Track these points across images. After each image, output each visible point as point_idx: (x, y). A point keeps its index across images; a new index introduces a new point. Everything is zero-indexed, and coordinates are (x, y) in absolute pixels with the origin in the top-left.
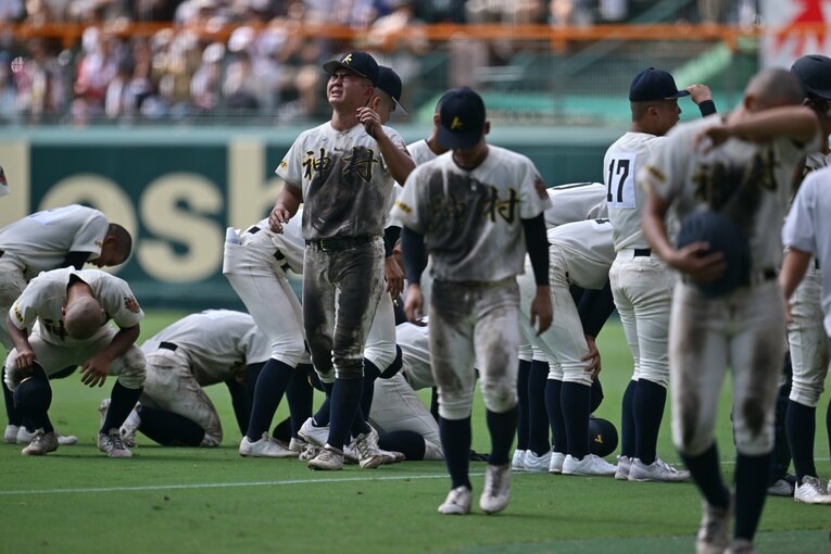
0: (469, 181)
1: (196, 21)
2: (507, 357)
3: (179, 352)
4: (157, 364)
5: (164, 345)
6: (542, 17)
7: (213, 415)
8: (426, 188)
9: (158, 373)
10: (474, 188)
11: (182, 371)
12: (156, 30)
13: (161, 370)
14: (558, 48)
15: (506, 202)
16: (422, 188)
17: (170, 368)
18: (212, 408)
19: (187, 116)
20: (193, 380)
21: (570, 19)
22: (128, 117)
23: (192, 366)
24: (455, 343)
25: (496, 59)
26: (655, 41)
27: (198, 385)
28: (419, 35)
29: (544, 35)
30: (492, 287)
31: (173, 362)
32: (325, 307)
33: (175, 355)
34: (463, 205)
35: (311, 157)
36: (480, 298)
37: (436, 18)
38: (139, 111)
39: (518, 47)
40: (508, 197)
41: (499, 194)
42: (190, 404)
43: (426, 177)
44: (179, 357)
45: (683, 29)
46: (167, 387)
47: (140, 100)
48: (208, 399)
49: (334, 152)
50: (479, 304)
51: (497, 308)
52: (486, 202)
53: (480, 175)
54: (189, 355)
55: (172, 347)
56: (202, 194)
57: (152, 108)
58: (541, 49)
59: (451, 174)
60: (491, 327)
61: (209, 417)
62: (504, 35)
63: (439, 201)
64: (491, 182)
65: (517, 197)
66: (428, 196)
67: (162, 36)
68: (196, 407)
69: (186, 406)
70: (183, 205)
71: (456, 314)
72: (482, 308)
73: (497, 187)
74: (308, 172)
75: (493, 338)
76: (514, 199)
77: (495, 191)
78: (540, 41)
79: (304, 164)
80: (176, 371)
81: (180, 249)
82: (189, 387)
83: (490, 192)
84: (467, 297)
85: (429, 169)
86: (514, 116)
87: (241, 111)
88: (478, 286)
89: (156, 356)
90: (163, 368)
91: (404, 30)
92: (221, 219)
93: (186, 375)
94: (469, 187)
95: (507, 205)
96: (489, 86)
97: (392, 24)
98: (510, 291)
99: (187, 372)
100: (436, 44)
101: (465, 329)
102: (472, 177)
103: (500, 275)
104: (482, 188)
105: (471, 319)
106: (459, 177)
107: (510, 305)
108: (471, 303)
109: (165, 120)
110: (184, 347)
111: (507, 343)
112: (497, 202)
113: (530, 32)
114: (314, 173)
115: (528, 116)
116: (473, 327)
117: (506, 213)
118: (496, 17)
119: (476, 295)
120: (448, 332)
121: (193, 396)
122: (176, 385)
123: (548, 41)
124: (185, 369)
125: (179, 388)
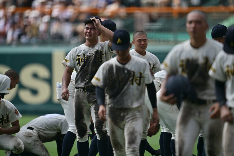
0: (124, 69)
1: (40, 6)
2: (136, 137)
3: (34, 131)
4: (26, 135)
5: (29, 128)
6: (169, 4)
7: (47, 154)
8: (107, 71)
9: (26, 138)
10: (126, 72)
11: (36, 138)
12: (25, 10)
13: (27, 138)
14: (175, 16)
15: (138, 77)
16: (105, 72)
17: (31, 137)
18: (47, 151)
19: (37, 42)
20: (40, 141)
21: (180, 5)
22: (15, 43)
23: (39, 136)
24: (118, 132)
25: (152, 20)
26: (211, 13)
27: (42, 143)
28: (123, 11)
29: (169, 11)
30: (132, 110)
31: (32, 134)
32: (84, 113)
33: (33, 132)
34: (122, 78)
35: (79, 57)
36: (127, 115)
37: (129, 5)
38: (19, 40)
39: (160, 16)
40: (139, 75)
41: (136, 74)
42: (38, 150)
43: (107, 67)
44: (34, 133)
45: (222, 8)
46: (30, 144)
47: (19, 37)
48: (45, 148)
49: (89, 55)
50: (127, 117)
51: (134, 118)
52: (131, 77)
53: (128, 66)
54: (38, 132)
55: (32, 129)
56: (43, 72)
57: (24, 39)
58: (168, 17)
59: (117, 66)
60: (130, 125)
61: (46, 155)
62: (155, 11)
63: (112, 77)
64: (133, 69)
65: (142, 75)
66: (107, 75)
67: (27, 13)
68: (41, 151)
69: (37, 151)
70: (35, 76)
71: (118, 121)
72: (128, 118)
73: (135, 71)
74: (79, 63)
75: (131, 130)
76: (141, 76)
77: (134, 73)
78: (168, 13)
79: (76, 60)
80: (33, 138)
81: (34, 92)
82: (38, 144)
83: (132, 73)
84: (122, 114)
85: (108, 64)
86: (159, 41)
87: (57, 40)
88: (127, 110)
89: (26, 132)
90: (28, 137)
91: (118, 10)
92: (50, 81)
93: (37, 139)
94: (124, 71)
95: (138, 79)
96: (149, 30)
97: (113, 8)
98: (139, 112)
99: (37, 138)
100: (129, 15)
101: (122, 127)
102: (125, 67)
103: (135, 105)
104: (129, 72)
105: (124, 122)
106: (120, 67)
107: (139, 117)
108: (124, 117)
109: (29, 44)
110: (36, 129)
111: (136, 132)
112: (135, 77)
113: (164, 10)
114: (82, 64)
115: (164, 41)
116: (124, 125)
117: (138, 81)
118: (152, 5)
119: (125, 114)
120: (116, 128)
121: (40, 147)
122: (33, 143)
123: (171, 13)
124: (36, 137)
125: (34, 144)
